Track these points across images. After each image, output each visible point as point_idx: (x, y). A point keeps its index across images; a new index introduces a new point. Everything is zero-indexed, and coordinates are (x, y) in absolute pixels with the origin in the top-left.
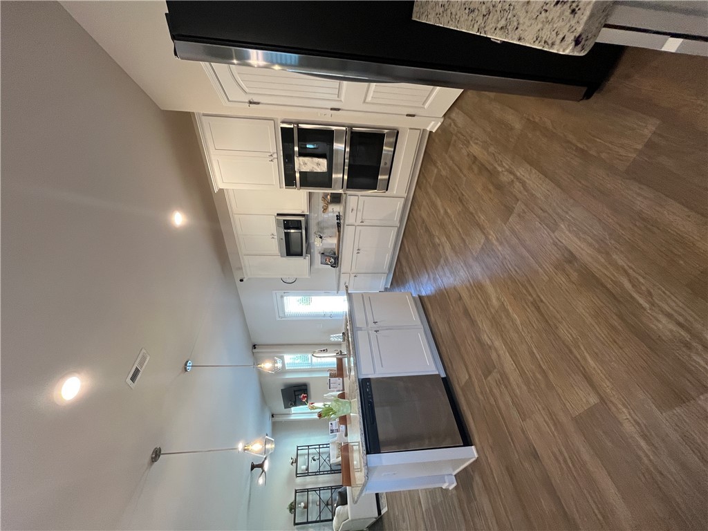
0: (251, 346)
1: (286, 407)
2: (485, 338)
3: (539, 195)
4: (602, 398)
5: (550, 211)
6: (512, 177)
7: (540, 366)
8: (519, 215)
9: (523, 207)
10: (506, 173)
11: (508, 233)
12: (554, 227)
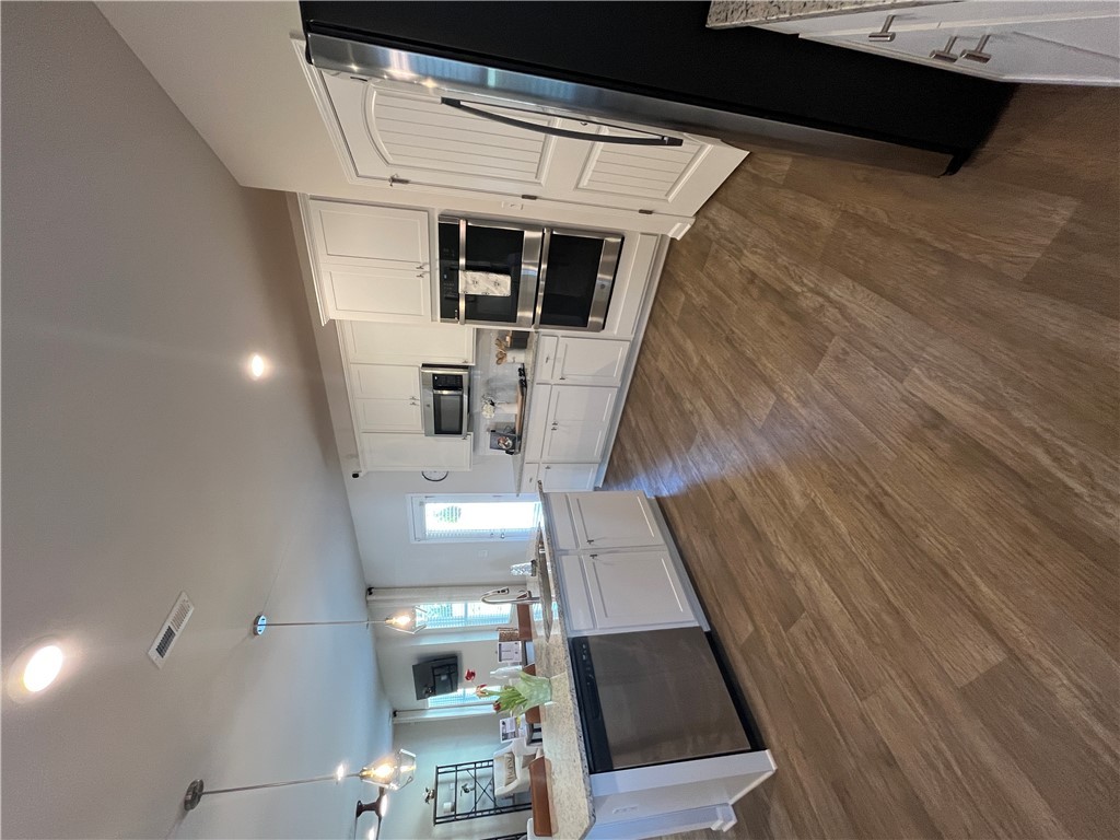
0: (364, 592)
1: (420, 697)
2: (783, 561)
3: (870, 325)
4: (1010, 651)
5: (894, 350)
6: (821, 300)
7: (889, 602)
8: (837, 359)
9: (843, 345)
10: (809, 295)
11: (817, 387)
12: (901, 373)
